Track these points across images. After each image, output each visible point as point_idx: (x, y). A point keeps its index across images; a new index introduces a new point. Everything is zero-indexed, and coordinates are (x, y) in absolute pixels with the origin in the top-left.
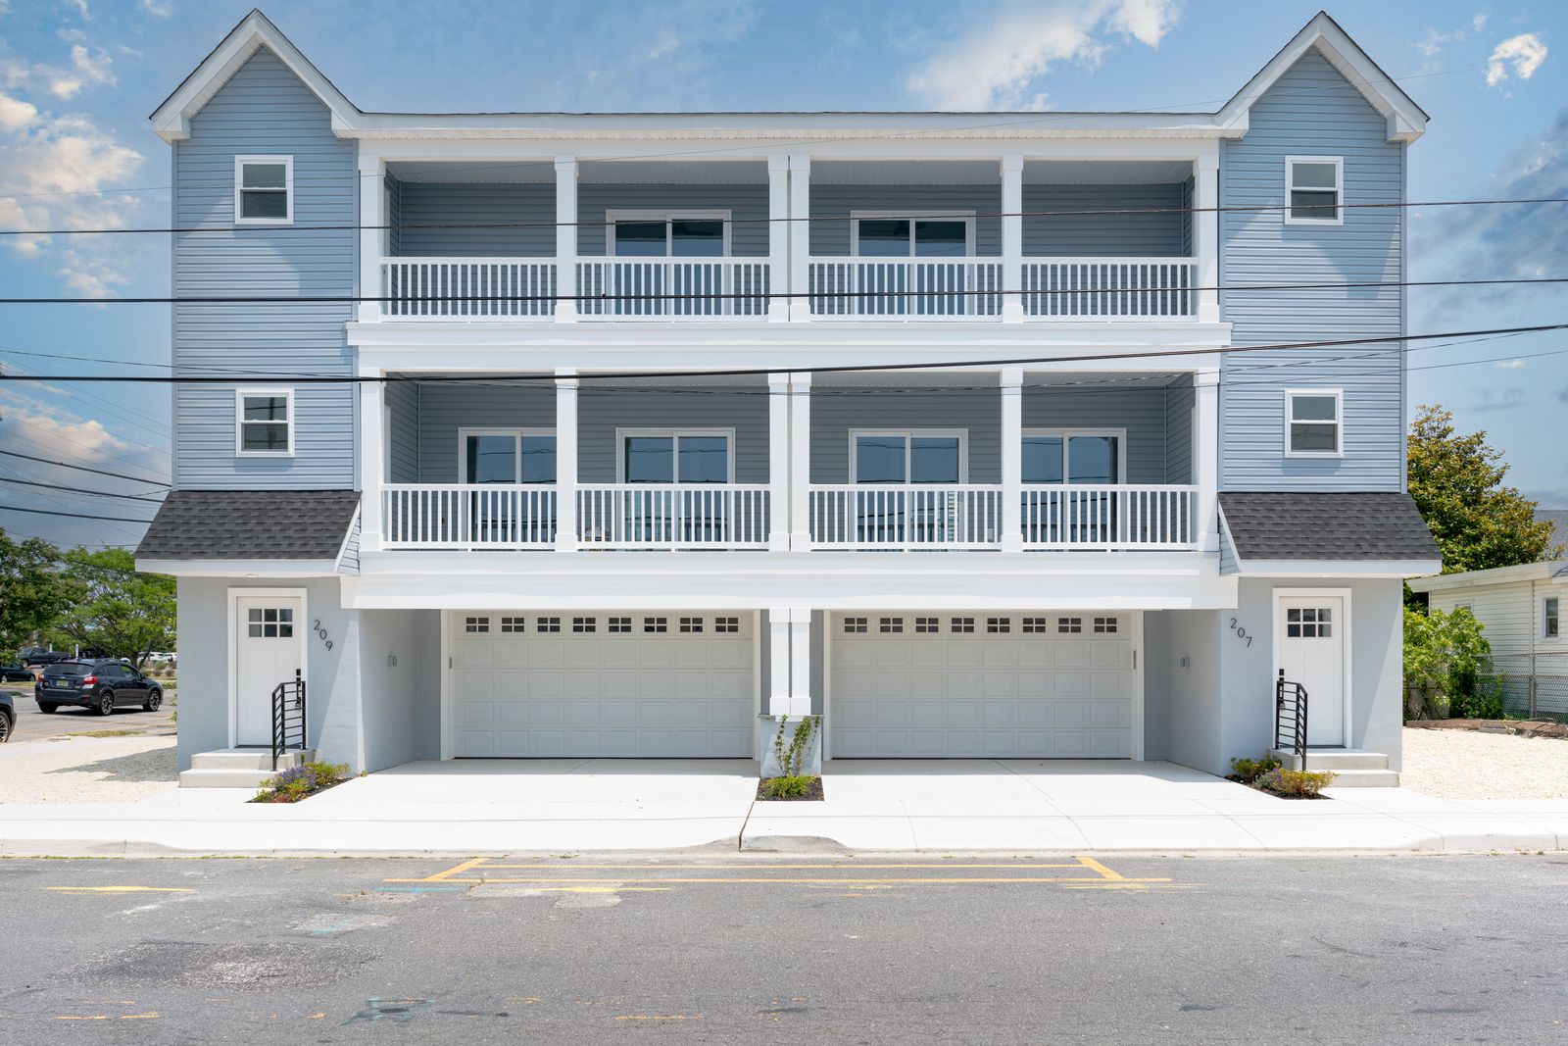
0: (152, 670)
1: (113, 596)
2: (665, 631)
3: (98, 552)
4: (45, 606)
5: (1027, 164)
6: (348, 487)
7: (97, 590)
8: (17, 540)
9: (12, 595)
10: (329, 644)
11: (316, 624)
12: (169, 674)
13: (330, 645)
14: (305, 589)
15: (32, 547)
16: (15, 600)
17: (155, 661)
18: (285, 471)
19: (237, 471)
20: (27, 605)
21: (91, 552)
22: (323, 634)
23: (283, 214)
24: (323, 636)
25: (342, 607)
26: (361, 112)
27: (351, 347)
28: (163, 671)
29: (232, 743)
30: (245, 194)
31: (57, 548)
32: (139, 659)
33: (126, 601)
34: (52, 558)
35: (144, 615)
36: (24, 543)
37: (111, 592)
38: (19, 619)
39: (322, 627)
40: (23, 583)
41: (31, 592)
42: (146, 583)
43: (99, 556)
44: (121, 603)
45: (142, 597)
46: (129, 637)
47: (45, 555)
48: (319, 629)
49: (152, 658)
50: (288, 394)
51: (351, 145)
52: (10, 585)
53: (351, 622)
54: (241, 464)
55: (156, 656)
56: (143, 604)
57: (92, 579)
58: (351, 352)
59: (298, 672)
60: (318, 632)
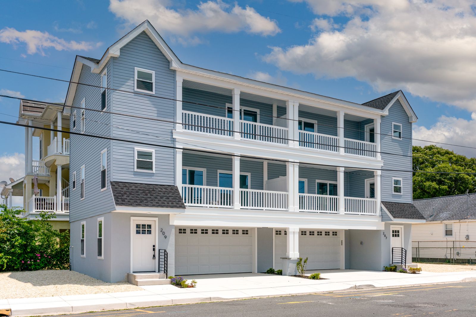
2: (228, 234)
5: (345, 114)
6: (173, 184)
11: (161, 230)
13: (166, 237)
14: (158, 218)
18: (151, 177)
19: (134, 176)
22: (163, 233)
23: (152, 90)
24: (164, 234)
25: (170, 224)
26: (182, 63)
27: (174, 138)
29: (131, 271)
30: (138, 81)
48: (162, 232)
50: (153, 151)
51: (174, 71)
53: (172, 229)
54: (136, 174)
58: (174, 140)
59: (154, 246)
60: (162, 233)
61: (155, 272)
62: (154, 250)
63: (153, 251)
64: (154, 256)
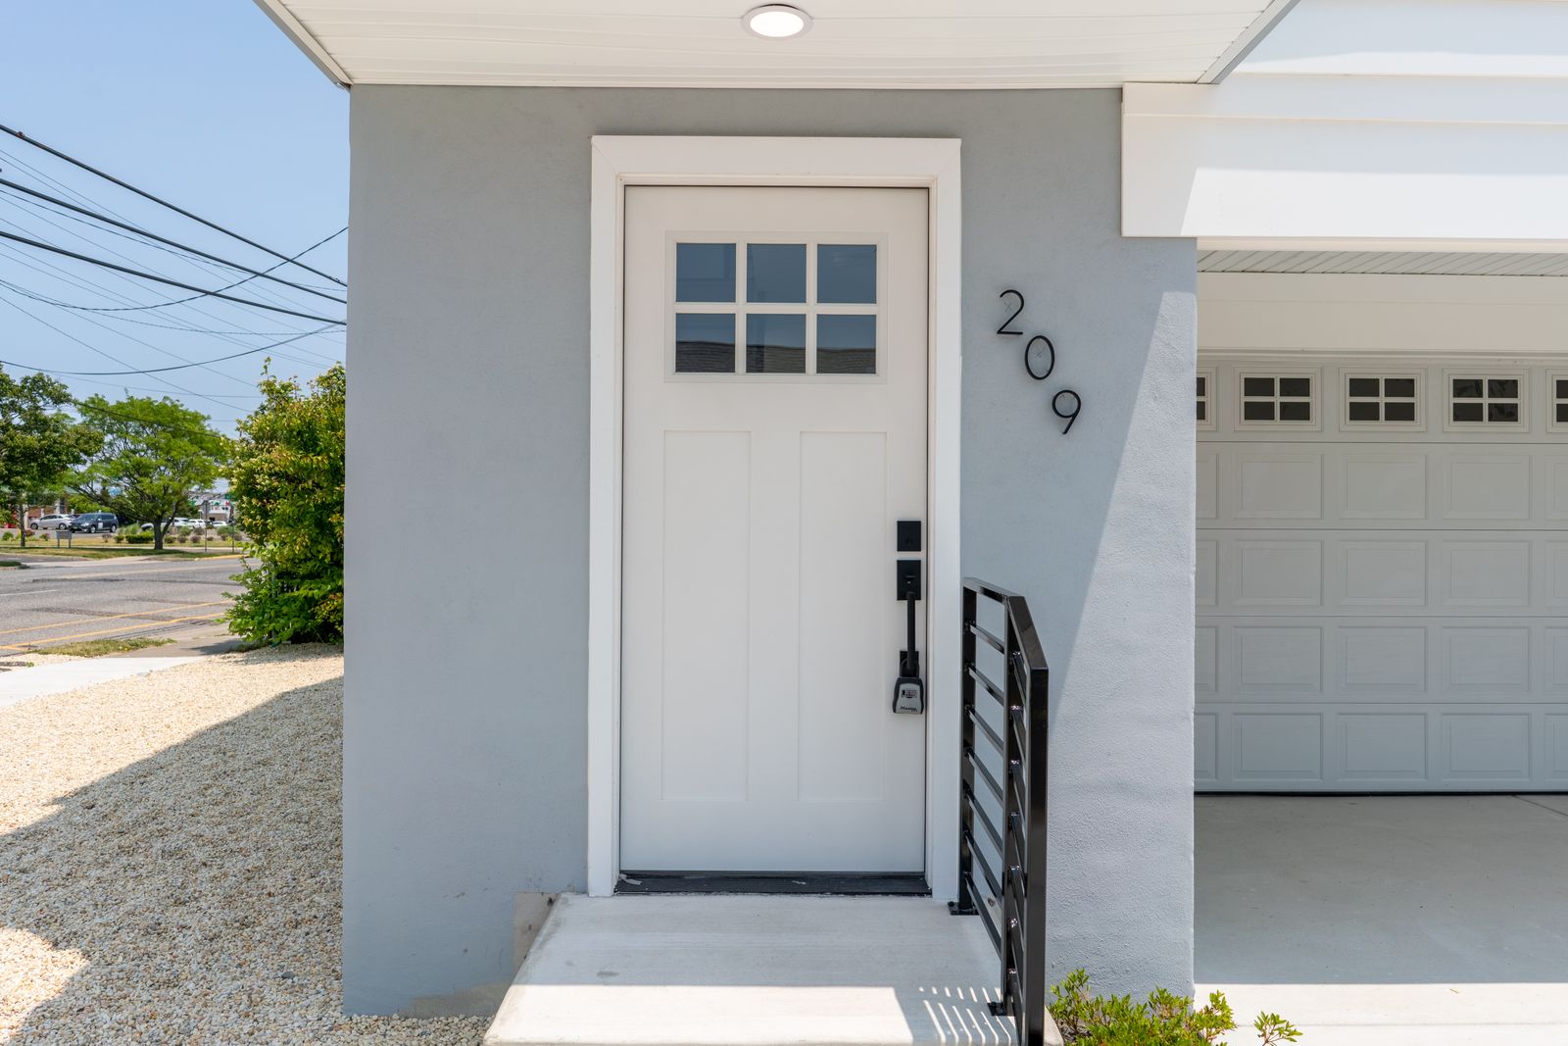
0: (177, 536)
1: (134, 452)
3: (118, 402)
4: (50, 456)
7: (115, 446)
8: (16, 377)
9: (9, 443)
10: (1066, 404)
11: (999, 311)
12: (195, 540)
13: (1067, 410)
14: (955, 144)
15: (38, 385)
16: (13, 449)
17: (179, 527)
20: (29, 455)
21: (112, 403)
22: (1037, 356)
24: (1039, 363)
25: (1129, 229)
28: (189, 537)
29: (601, 873)
31: (65, 387)
32: (163, 525)
33: (149, 458)
34: (60, 398)
35: (169, 473)
36: (26, 380)
37: (133, 447)
38: (18, 473)
39: (1032, 321)
40: (26, 429)
41: (33, 439)
42: (174, 437)
43: (120, 405)
44: (143, 459)
45: (168, 453)
46: (152, 498)
47: (50, 395)
48: (1016, 332)
49: (176, 524)
52: (7, 430)
53: (1169, 300)
55: (180, 522)
56: (168, 460)
57: (112, 433)
59: (910, 534)
60: (1013, 348)
61: (913, 884)
62: (910, 583)
63: (901, 596)
64: (910, 666)
